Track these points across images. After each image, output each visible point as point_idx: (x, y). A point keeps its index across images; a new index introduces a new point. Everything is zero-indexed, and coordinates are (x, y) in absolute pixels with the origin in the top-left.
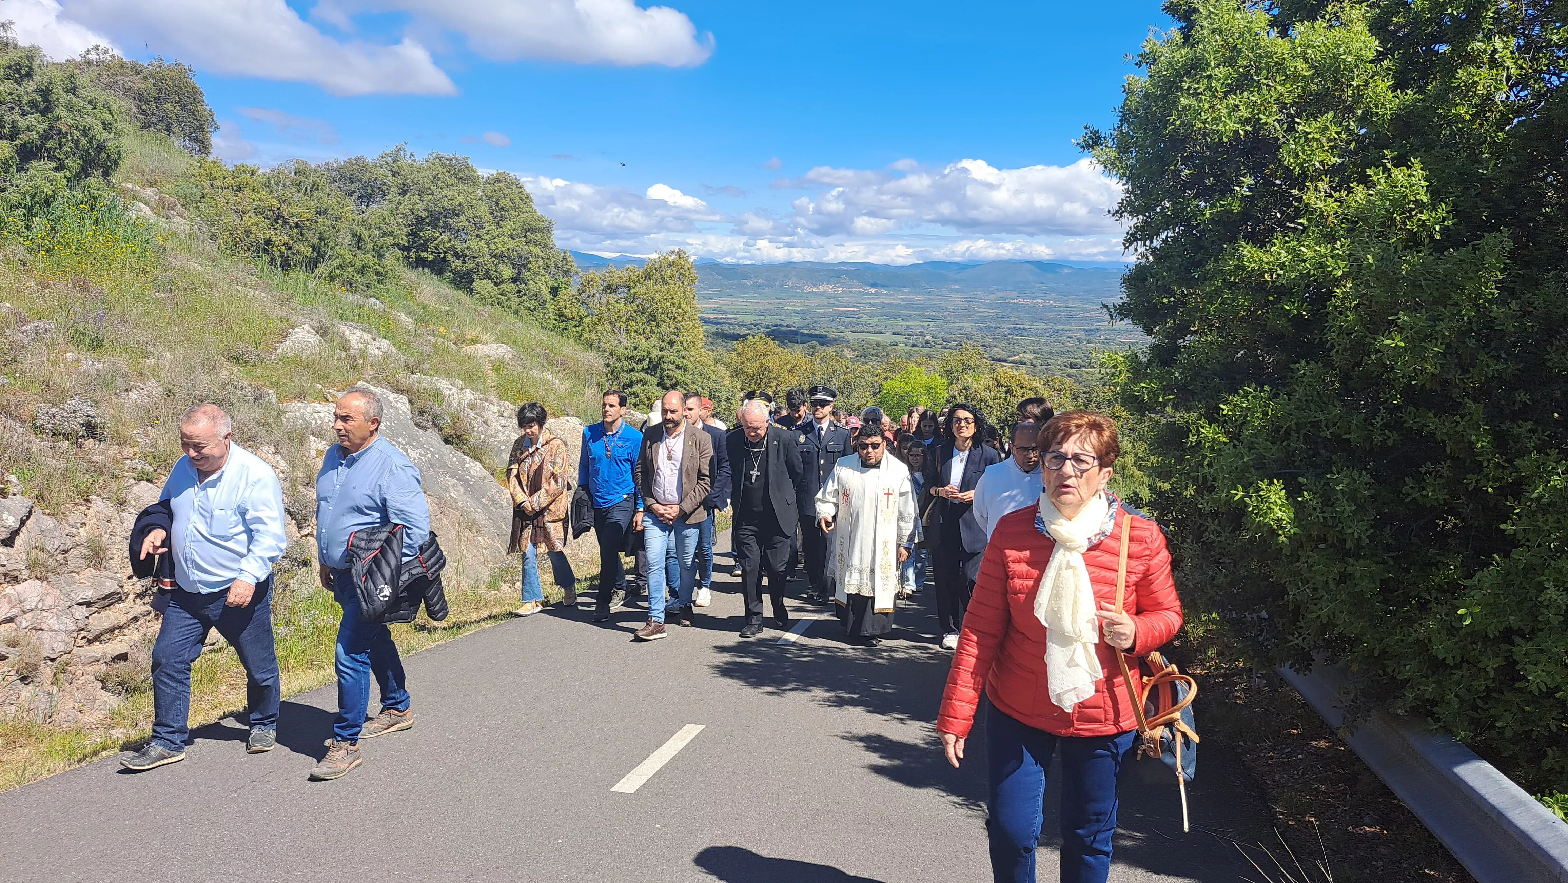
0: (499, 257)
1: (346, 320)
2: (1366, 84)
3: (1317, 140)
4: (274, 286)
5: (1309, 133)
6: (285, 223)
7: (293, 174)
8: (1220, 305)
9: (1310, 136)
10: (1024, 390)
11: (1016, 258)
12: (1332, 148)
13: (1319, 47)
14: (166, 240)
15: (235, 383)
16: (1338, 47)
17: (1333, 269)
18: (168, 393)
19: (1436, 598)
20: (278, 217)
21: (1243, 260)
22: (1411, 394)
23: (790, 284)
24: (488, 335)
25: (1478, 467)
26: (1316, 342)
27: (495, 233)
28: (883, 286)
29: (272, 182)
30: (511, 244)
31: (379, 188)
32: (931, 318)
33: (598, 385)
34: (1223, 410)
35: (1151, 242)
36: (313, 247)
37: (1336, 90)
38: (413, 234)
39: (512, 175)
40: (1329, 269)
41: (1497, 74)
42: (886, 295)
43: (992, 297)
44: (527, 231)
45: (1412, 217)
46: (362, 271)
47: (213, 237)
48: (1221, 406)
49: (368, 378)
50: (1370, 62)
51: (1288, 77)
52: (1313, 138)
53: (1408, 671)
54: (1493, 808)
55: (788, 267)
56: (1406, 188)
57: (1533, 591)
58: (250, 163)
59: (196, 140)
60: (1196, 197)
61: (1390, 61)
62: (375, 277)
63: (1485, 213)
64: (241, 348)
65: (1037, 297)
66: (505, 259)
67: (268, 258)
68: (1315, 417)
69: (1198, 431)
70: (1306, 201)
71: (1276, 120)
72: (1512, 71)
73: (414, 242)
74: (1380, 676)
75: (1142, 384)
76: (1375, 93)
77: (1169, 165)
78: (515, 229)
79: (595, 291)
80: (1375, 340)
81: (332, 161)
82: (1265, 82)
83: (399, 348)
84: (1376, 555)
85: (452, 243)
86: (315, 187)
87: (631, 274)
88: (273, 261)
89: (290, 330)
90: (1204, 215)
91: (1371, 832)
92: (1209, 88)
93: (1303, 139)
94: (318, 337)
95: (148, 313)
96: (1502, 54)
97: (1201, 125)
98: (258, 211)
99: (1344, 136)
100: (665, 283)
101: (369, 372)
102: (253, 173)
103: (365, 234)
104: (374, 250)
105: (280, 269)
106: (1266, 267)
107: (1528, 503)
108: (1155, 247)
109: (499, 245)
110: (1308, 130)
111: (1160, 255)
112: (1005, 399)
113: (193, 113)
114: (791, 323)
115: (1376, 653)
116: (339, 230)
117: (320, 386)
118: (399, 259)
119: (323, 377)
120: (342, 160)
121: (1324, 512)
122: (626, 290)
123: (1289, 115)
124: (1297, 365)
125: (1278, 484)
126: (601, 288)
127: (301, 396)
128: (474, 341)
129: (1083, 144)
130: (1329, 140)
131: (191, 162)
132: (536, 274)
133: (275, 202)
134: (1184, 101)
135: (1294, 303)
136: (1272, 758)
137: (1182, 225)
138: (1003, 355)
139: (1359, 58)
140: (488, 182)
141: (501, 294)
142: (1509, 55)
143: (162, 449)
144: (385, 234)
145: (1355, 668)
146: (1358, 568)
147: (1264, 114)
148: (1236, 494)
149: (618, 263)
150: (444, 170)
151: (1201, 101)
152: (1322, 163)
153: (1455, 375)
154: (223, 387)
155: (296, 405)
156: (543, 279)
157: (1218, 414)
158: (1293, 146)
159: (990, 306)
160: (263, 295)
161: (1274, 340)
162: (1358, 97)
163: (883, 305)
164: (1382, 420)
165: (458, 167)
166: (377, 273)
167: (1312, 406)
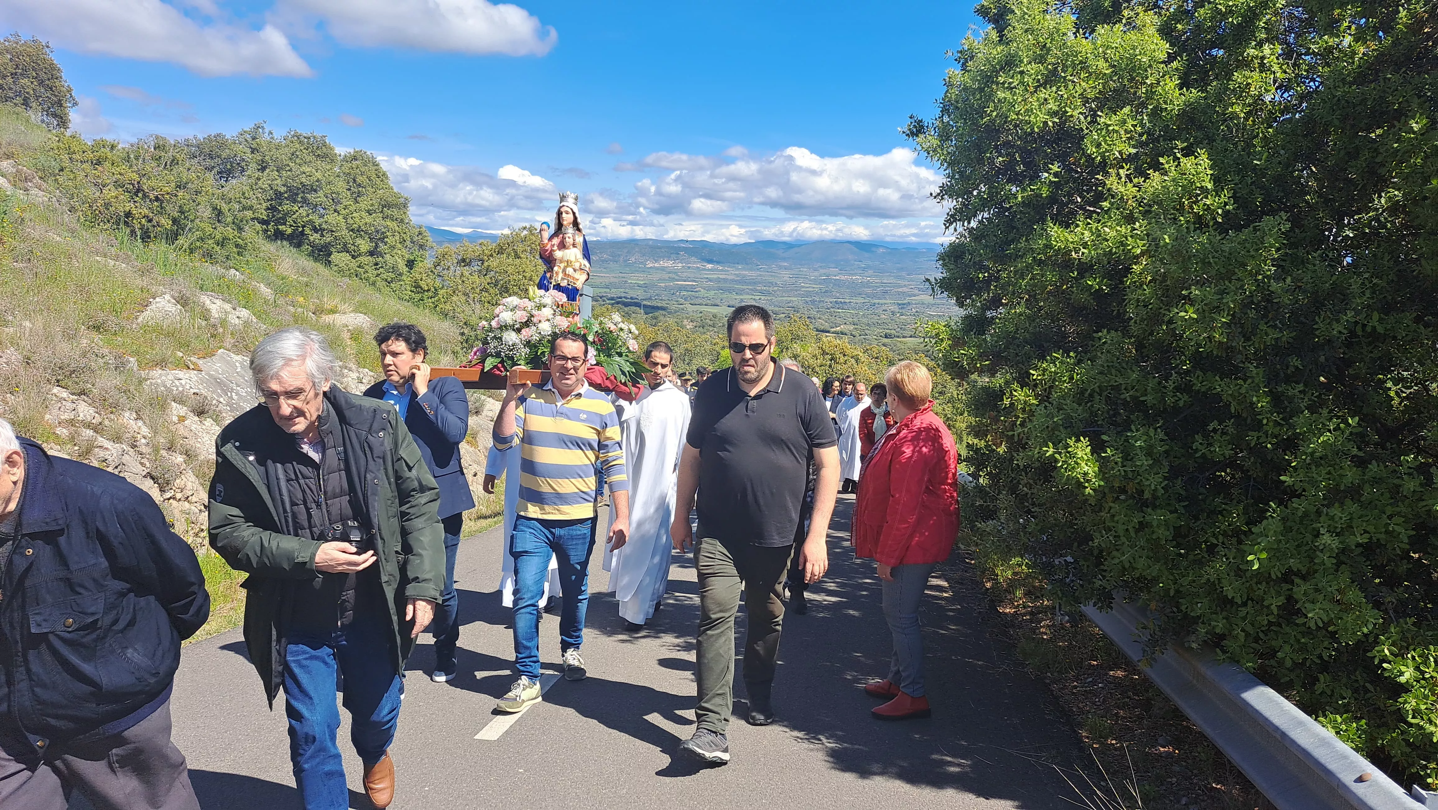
0: (357, 231)
1: (207, 290)
2: (1158, 83)
3: (1117, 132)
4: (134, 257)
5: (1110, 125)
6: (145, 196)
7: (152, 149)
8: (1030, 279)
9: (1111, 128)
10: (846, 358)
11: (838, 238)
12: (1129, 139)
13: (1117, 48)
14: (23, 211)
15: (96, 351)
16: (1134, 48)
17: (1133, 247)
18: (28, 361)
19: (1223, 543)
20: (138, 191)
21: (1051, 240)
22: (1200, 361)
23: (633, 259)
24: (347, 305)
25: (1258, 426)
26: (1115, 313)
27: (352, 208)
28: (718, 263)
29: (132, 156)
30: (368, 219)
31: (238, 164)
32: (761, 292)
33: (454, 352)
34: (1033, 375)
35: (969, 223)
36: (175, 221)
37: (1132, 87)
38: (272, 209)
39: (368, 153)
40: (1129, 248)
41: (1266, 78)
42: (722, 270)
43: (816, 273)
44: (384, 206)
45: (1198, 201)
46: (222, 243)
47: (72, 209)
48: (1031, 371)
49: (229, 346)
50: (1162, 62)
51: (1091, 74)
52: (1113, 129)
53: (1200, 608)
54: (1277, 729)
55: (631, 245)
56: (1193, 175)
57: (1309, 537)
58: (110, 138)
59: (55, 115)
60: (1008, 182)
61: (1179, 62)
62: (235, 250)
63: (1259, 200)
64: (101, 316)
65: (855, 274)
66: (362, 233)
67: (128, 231)
68: (1116, 381)
69: (1011, 394)
70: (1109, 186)
71: (1081, 113)
72: (1278, 75)
73: (274, 216)
74: (1174, 612)
75: (962, 352)
76: (1165, 90)
77: (985, 153)
78: (372, 205)
79: (449, 264)
80: (1170, 312)
81: (191, 137)
82: (1071, 78)
83: (259, 317)
84: (1169, 504)
85: (310, 217)
86: (174, 162)
87: (484, 248)
88: (133, 232)
89: (151, 300)
90: (1016, 198)
91: (1165, 752)
92: (1022, 83)
93: (1104, 131)
94: (179, 307)
95: (6, 283)
96: (1270, 60)
97: (1014, 117)
98: (118, 184)
99: (1139, 129)
100: (517, 256)
101: (229, 341)
102: (113, 147)
103: (225, 207)
104: (233, 223)
105: (139, 241)
106: (1071, 246)
107: (1304, 457)
108: (972, 228)
109: (357, 220)
110: (1109, 123)
111: (976, 235)
112: (830, 366)
113: (51, 89)
114: (635, 296)
115: (1172, 593)
116: (199, 204)
117: (181, 354)
118: (258, 233)
119: (184, 345)
120: (201, 137)
121: (1125, 466)
122: (480, 263)
123: (1091, 109)
124: (1100, 334)
125: (1084, 441)
126: (455, 261)
127: (162, 363)
128: (333, 311)
129: (908, 132)
130: (1126, 132)
131: (50, 136)
132: (393, 247)
133: (135, 177)
134: (1001, 95)
135: (1095, 279)
136: (1075, 687)
137: (996, 208)
138: (826, 326)
139: (1152, 59)
140: (345, 159)
141: (359, 267)
142: (1275, 61)
143: (21, 415)
144: (244, 208)
145: (1153, 605)
146: (1156, 517)
147: (1070, 108)
148: (1047, 451)
149: (472, 238)
150: (302, 148)
151: (1015, 94)
152: (1120, 152)
153: (1239, 343)
154: (84, 355)
155: (157, 372)
156: (399, 252)
157: (1029, 378)
158: (1096, 137)
159: (815, 281)
160: (124, 265)
161: (1077, 312)
162: (1151, 93)
163: (718, 280)
164: (1174, 383)
165: (315, 146)
166: (237, 246)
167: (1113, 371)
